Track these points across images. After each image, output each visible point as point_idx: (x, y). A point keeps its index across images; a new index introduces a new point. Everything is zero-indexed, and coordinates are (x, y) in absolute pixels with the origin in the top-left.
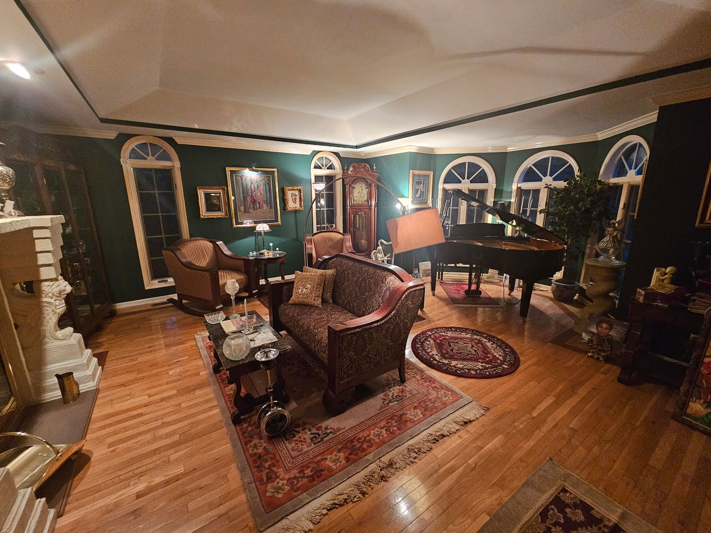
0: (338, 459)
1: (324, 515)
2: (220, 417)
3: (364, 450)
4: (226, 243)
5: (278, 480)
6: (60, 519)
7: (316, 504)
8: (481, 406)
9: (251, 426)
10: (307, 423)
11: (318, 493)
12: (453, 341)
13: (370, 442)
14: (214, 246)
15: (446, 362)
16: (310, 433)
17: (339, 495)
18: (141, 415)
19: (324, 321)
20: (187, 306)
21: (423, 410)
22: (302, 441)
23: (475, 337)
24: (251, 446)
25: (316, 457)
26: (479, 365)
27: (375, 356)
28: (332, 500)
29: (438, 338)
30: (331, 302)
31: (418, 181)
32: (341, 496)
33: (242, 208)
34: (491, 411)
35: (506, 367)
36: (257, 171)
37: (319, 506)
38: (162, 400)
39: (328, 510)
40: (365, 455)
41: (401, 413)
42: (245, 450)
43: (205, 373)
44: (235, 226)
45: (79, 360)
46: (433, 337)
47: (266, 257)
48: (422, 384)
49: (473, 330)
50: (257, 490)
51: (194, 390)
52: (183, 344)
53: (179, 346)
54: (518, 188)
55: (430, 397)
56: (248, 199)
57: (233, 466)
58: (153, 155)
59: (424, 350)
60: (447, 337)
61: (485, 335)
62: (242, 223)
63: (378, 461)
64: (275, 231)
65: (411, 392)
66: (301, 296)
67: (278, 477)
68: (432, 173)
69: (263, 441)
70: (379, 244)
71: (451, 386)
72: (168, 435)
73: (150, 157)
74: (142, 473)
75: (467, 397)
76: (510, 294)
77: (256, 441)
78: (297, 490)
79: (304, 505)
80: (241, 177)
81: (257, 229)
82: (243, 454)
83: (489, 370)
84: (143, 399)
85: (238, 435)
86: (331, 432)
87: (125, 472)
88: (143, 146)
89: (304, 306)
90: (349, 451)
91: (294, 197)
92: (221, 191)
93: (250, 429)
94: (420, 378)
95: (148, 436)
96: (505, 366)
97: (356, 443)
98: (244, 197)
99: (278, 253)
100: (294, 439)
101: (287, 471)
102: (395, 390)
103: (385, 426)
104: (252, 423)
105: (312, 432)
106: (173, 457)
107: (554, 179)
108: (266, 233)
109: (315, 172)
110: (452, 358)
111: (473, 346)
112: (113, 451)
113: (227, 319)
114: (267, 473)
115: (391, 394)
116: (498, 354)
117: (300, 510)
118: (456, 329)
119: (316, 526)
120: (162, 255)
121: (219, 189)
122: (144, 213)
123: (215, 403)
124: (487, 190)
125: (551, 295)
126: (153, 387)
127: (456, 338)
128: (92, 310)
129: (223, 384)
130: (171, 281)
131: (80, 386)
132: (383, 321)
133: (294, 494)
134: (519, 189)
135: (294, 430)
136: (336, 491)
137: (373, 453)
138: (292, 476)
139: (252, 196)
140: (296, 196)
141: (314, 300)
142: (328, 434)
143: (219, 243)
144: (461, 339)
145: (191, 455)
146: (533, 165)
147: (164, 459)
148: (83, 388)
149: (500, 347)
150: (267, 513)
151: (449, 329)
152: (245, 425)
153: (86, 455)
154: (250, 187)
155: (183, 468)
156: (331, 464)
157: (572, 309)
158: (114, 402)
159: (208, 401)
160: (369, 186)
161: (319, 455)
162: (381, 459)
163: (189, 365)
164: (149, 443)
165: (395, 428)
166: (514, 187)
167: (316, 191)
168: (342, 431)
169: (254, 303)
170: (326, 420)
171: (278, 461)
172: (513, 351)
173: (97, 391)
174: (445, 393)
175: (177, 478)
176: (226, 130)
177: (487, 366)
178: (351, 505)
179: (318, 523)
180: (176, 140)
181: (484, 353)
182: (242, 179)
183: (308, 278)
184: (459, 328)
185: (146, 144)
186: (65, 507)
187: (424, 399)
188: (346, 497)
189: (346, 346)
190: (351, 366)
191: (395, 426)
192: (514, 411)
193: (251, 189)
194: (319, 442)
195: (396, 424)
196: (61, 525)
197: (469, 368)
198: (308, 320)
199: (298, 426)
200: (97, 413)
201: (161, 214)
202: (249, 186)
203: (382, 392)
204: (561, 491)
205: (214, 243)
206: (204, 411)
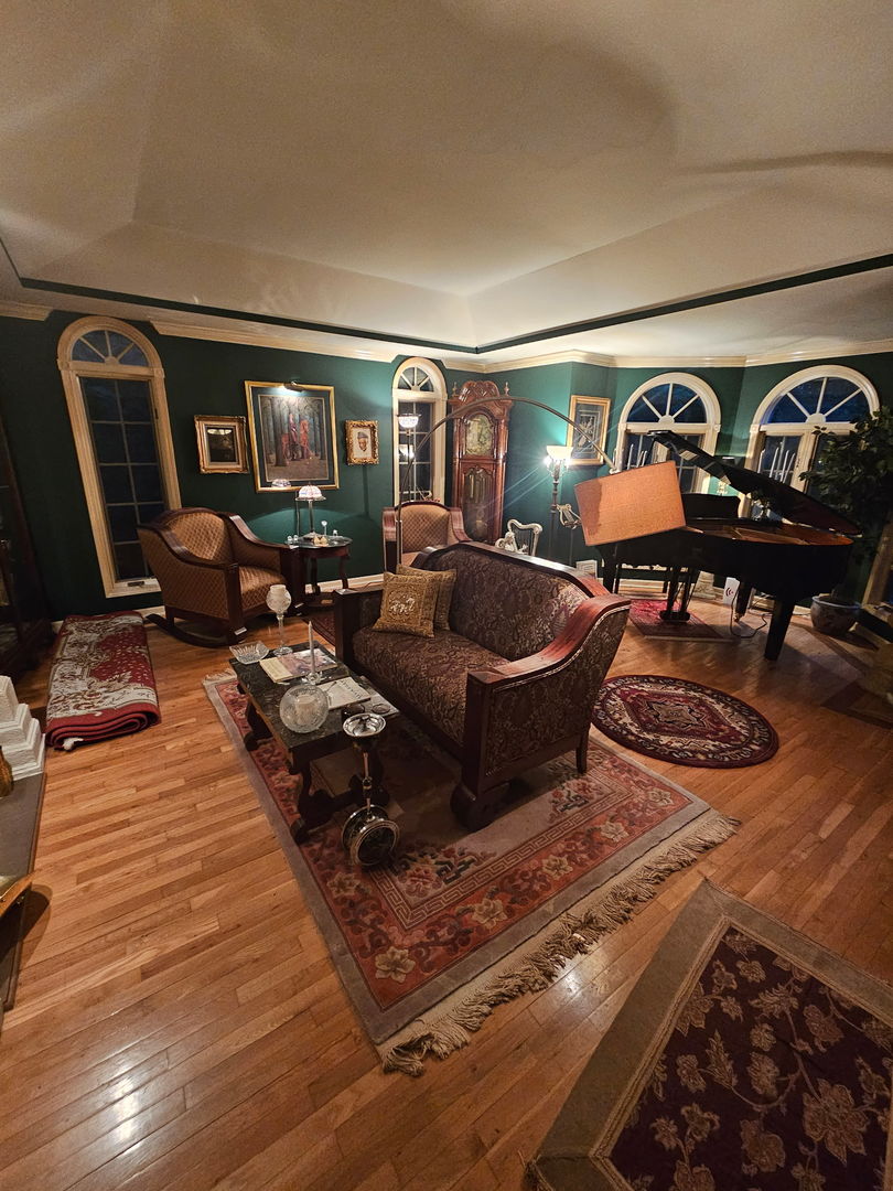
0: (493, 911)
1: (486, 1015)
2: (268, 831)
3: (536, 895)
4: (246, 519)
5: (392, 948)
6: (10, 1013)
7: (466, 994)
8: (727, 817)
9: (328, 847)
10: (427, 844)
11: (468, 973)
12: (655, 700)
13: (545, 881)
14: (226, 524)
15: (651, 737)
16: (433, 861)
17: (506, 978)
18: (127, 823)
19: (443, 663)
20: (180, 627)
21: (627, 823)
22: (420, 877)
23: (692, 693)
24: (333, 885)
25: (453, 905)
26: (710, 745)
27: (544, 727)
28: (496, 987)
29: (628, 695)
30: (448, 628)
31: (584, 417)
32: (510, 980)
33: (273, 457)
34: (747, 826)
35: (757, 748)
36: (299, 390)
37: (473, 998)
38: (162, 796)
39: (491, 1006)
40: (540, 905)
41: (588, 827)
42: (325, 894)
43: (231, 750)
44: (260, 489)
45: (11, 723)
46: (618, 692)
47: (317, 546)
48: (617, 777)
49: (686, 682)
50: (358, 966)
51: (215, 779)
52: (183, 696)
53: (177, 700)
54: (760, 433)
55: (636, 801)
56: (284, 441)
57: (308, 921)
58: (115, 355)
59: (608, 715)
60: (645, 694)
61: (708, 692)
62: (270, 485)
63: (564, 915)
64: (330, 501)
65: (599, 790)
66: (398, 617)
67: (390, 943)
68: (609, 403)
69: (352, 875)
70: (509, 527)
71: (668, 781)
72: (182, 861)
73: (111, 357)
74: (145, 930)
75: (699, 804)
76: (737, 621)
77: (339, 876)
78: (429, 968)
79: (446, 996)
80: (272, 400)
81: (301, 496)
82: (322, 900)
83: (729, 753)
84: (127, 795)
85: (307, 863)
86: (473, 861)
87: (113, 928)
88: (97, 337)
89: (402, 634)
90: (510, 896)
91: (362, 440)
92: (236, 424)
93: (326, 852)
94: (610, 766)
95: (146, 863)
96: (753, 747)
97: (520, 881)
98: (275, 437)
99: (336, 539)
100: (409, 872)
101: (406, 931)
102: (571, 786)
103: (565, 852)
104: (328, 842)
105: (439, 859)
106: (197, 902)
107: (829, 419)
108: (316, 503)
109: (400, 395)
110: (659, 730)
111: (691, 711)
112: (87, 889)
113: (271, 655)
114: (371, 936)
115: (565, 793)
116: (738, 725)
117: (441, 1004)
118: (658, 680)
119: (474, 1036)
120: (137, 539)
121: (232, 420)
122: (100, 462)
123: (255, 804)
124: (703, 435)
125: (811, 624)
126: (141, 773)
127: (660, 696)
128: (18, 632)
129: (267, 769)
130: (152, 584)
131: (13, 769)
132: (562, 667)
133: (427, 974)
134: (762, 436)
135: (405, 856)
136: (498, 970)
137: (553, 900)
138: (417, 941)
139: (290, 434)
140: (366, 437)
141: (422, 624)
142: (467, 865)
143: (235, 518)
144: (670, 696)
145: (226, 900)
146: (791, 392)
147: (179, 906)
148: (19, 772)
149: (740, 712)
150: (383, 1011)
151: (645, 679)
152: (317, 846)
153: (41, 895)
154: (286, 420)
155: (217, 923)
156: (483, 921)
157: (849, 648)
158: (76, 798)
159: (244, 800)
160: (495, 422)
161: (457, 903)
162: (569, 911)
163: (200, 734)
164: (149, 874)
165: (585, 856)
166: (754, 431)
167: (400, 429)
168: (492, 859)
169: (297, 625)
170: (460, 838)
171: (386, 915)
172: (763, 721)
173: (43, 778)
174: (660, 793)
175: (209, 941)
176: (248, 309)
177: (723, 745)
178: (530, 997)
179: (476, 1031)
180: (156, 327)
181: (714, 723)
182: (272, 405)
183: (410, 586)
184: (663, 678)
185: (102, 332)
186: (15, 991)
187: (625, 803)
188: (521, 983)
189: (500, 712)
190: (504, 746)
191: (582, 852)
192: (785, 827)
193: (289, 421)
194: (454, 878)
195: (583, 848)
196: (13, 1024)
197: (693, 749)
198: (416, 661)
199: (411, 849)
200: (47, 819)
201: (130, 464)
202: (286, 416)
203: (550, 790)
204: (727, 933)
205: (225, 518)
206: (240, 818)
